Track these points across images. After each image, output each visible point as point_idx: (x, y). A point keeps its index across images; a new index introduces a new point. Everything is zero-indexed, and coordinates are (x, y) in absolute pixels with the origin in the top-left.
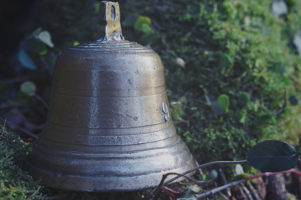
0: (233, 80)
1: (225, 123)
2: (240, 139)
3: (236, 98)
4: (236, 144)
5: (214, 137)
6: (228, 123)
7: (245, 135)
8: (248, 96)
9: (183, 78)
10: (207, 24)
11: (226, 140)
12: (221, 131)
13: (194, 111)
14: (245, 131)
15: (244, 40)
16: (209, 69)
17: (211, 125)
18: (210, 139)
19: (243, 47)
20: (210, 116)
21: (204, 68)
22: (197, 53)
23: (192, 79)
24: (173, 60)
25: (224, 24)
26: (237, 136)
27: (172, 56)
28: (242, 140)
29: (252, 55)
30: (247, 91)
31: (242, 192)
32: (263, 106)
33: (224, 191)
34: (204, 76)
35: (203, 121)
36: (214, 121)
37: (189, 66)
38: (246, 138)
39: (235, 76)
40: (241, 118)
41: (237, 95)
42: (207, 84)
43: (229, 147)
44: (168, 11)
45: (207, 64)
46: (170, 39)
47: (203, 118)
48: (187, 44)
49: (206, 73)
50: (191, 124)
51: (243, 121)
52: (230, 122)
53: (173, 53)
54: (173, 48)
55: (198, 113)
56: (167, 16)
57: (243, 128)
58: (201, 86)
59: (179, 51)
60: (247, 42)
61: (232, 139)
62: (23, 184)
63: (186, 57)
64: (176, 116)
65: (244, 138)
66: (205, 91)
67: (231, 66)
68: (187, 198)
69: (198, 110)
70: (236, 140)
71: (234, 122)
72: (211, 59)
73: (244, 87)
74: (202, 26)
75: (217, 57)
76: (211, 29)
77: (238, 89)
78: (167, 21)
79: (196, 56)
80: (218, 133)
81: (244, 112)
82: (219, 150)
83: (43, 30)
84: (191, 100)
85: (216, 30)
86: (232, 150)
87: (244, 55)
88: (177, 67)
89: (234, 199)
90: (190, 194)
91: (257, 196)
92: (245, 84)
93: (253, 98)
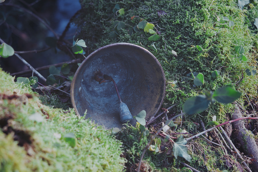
8: (218, 72)
10: (191, 26)
13: (183, 84)
25: (202, 24)
30: (217, 69)
33: (204, 134)
37: (180, 55)
40: (213, 86)
46: (167, 37)
51: (214, 88)
53: (170, 47)
54: (169, 43)
56: (165, 20)
58: (188, 68)
60: (217, 35)
63: (179, 49)
66: (191, 70)
68: (180, 142)
69: (186, 83)
73: (216, 66)
74: (188, 27)
78: (165, 24)
81: (215, 83)
85: (197, 29)
88: (172, 56)
89: (210, 138)
90: (182, 139)
91: (226, 134)
92: (216, 64)
93: (221, 73)
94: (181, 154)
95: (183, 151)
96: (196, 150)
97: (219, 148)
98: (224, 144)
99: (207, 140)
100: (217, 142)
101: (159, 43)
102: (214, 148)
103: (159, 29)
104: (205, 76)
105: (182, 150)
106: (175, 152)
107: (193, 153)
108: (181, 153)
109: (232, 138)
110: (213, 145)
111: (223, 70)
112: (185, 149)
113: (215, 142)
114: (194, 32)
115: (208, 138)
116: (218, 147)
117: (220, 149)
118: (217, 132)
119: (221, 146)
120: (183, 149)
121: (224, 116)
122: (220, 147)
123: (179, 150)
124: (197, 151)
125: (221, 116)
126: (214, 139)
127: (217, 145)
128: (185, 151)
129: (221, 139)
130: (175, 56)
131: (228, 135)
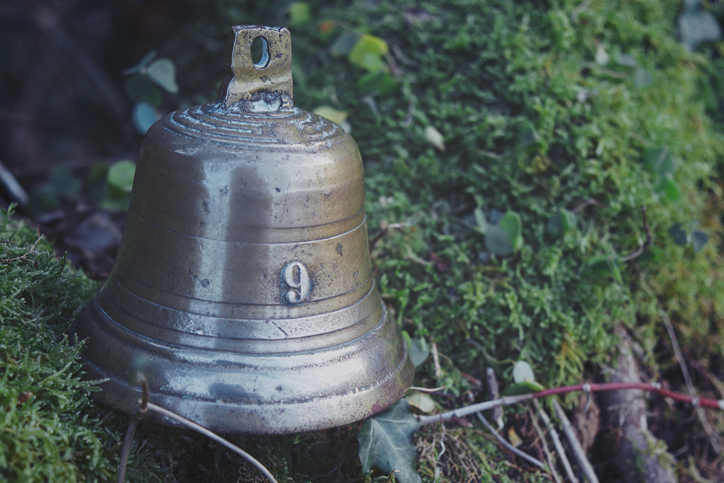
0: (544, 182)
1: (511, 274)
2: (537, 311)
3: (545, 221)
4: (528, 321)
5: (480, 299)
6: (518, 274)
7: (552, 303)
8: (571, 218)
9: (435, 170)
10: (502, 57)
11: (506, 311)
12: (500, 289)
13: (447, 244)
14: (554, 293)
15: (582, 96)
16: (492, 155)
17: (479, 275)
18: (472, 304)
19: (577, 110)
20: (482, 256)
21: (483, 153)
22: (473, 118)
23: (454, 174)
24: (419, 130)
25: (541, 60)
26: (532, 303)
27: (417, 122)
28: (543, 310)
29: (594, 129)
30: (570, 207)
31: (535, 423)
32: (604, 242)
33: (489, 414)
34: (480, 170)
35: (463, 264)
36: (489, 268)
37: (454, 145)
38: (554, 309)
39: (549, 173)
40: (547, 264)
41: (548, 215)
42: (485, 186)
43: (511, 325)
44: (428, 27)
45: (490, 144)
46: (420, 88)
47: (463, 258)
48: (453, 98)
49: (486, 163)
50: (436, 269)
51: (550, 270)
52: (523, 272)
53: (421, 116)
54: (424, 106)
55: (456, 247)
56: (424, 37)
57: (550, 286)
58: (471, 190)
59: (434, 112)
60: (589, 100)
61: (520, 308)
62: (37, 355)
63: (447, 126)
64: (405, 250)
65: (548, 309)
66: (480, 200)
67: (543, 152)
68: (395, 420)
69: (458, 241)
70: (528, 311)
71: (530, 271)
72: (499, 133)
73: (568, 198)
74: (492, 62)
75: (514, 129)
76: (509, 68)
77: (552, 201)
78: (422, 48)
79: (470, 124)
80: (492, 293)
81: (555, 253)
82: (490, 329)
83: (159, 56)
84: (445, 220)
85: (521, 71)
86: (516, 333)
87: (576, 129)
88: (426, 145)
89: (513, 435)
90: (404, 412)
91: (572, 434)
92: (569, 191)
93: (584, 223)
94: (388, 463)
95: (397, 455)
96: (451, 465)
97: (538, 473)
98: (560, 467)
99: (497, 440)
100: (534, 453)
101: (391, 102)
102: (520, 470)
103: (399, 63)
104: (527, 225)
105: (395, 449)
106: (367, 447)
107: (438, 472)
108: (390, 460)
109: (593, 454)
110: (518, 459)
111: (590, 212)
112: (407, 451)
113: (526, 452)
114: (511, 79)
115: (505, 434)
116: (534, 472)
117: (541, 479)
118: (541, 423)
119: (547, 469)
120: (397, 445)
121: (574, 371)
122: (543, 471)
123: (384, 446)
124: (455, 468)
125: (566, 369)
126: (527, 444)
127: (532, 464)
128: (404, 456)
129: (553, 448)
130: (437, 150)
131: (581, 441)
